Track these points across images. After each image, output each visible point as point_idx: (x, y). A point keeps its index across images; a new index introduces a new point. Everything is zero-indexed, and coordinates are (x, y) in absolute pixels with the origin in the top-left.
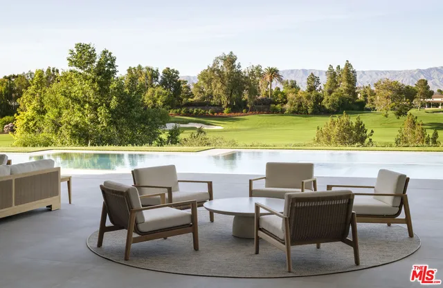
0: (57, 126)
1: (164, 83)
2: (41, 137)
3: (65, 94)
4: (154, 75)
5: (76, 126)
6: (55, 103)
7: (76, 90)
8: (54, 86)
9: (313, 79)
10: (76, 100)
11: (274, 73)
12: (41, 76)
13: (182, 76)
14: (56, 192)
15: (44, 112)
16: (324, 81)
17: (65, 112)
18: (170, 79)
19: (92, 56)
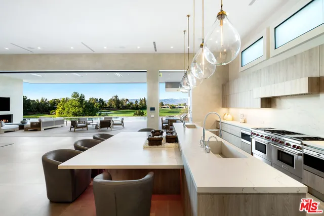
0: (68, 112)
1: (99, 102)
2: (63, 115)
3: (70, 104)
4: (97, 100)
5: (74, 112)
6: (68, 107)
7: (74, 103)
8: (67, 102)
9: (137, 102)
10: (74, 106)
11: (127, 100)
12: (64, 100)
13: (104, 100)
14: (63, 123)
15: (65, 109)
16: (139, 102)
17: (70, 109)
18: (101, 101)
19: (78, 95)
